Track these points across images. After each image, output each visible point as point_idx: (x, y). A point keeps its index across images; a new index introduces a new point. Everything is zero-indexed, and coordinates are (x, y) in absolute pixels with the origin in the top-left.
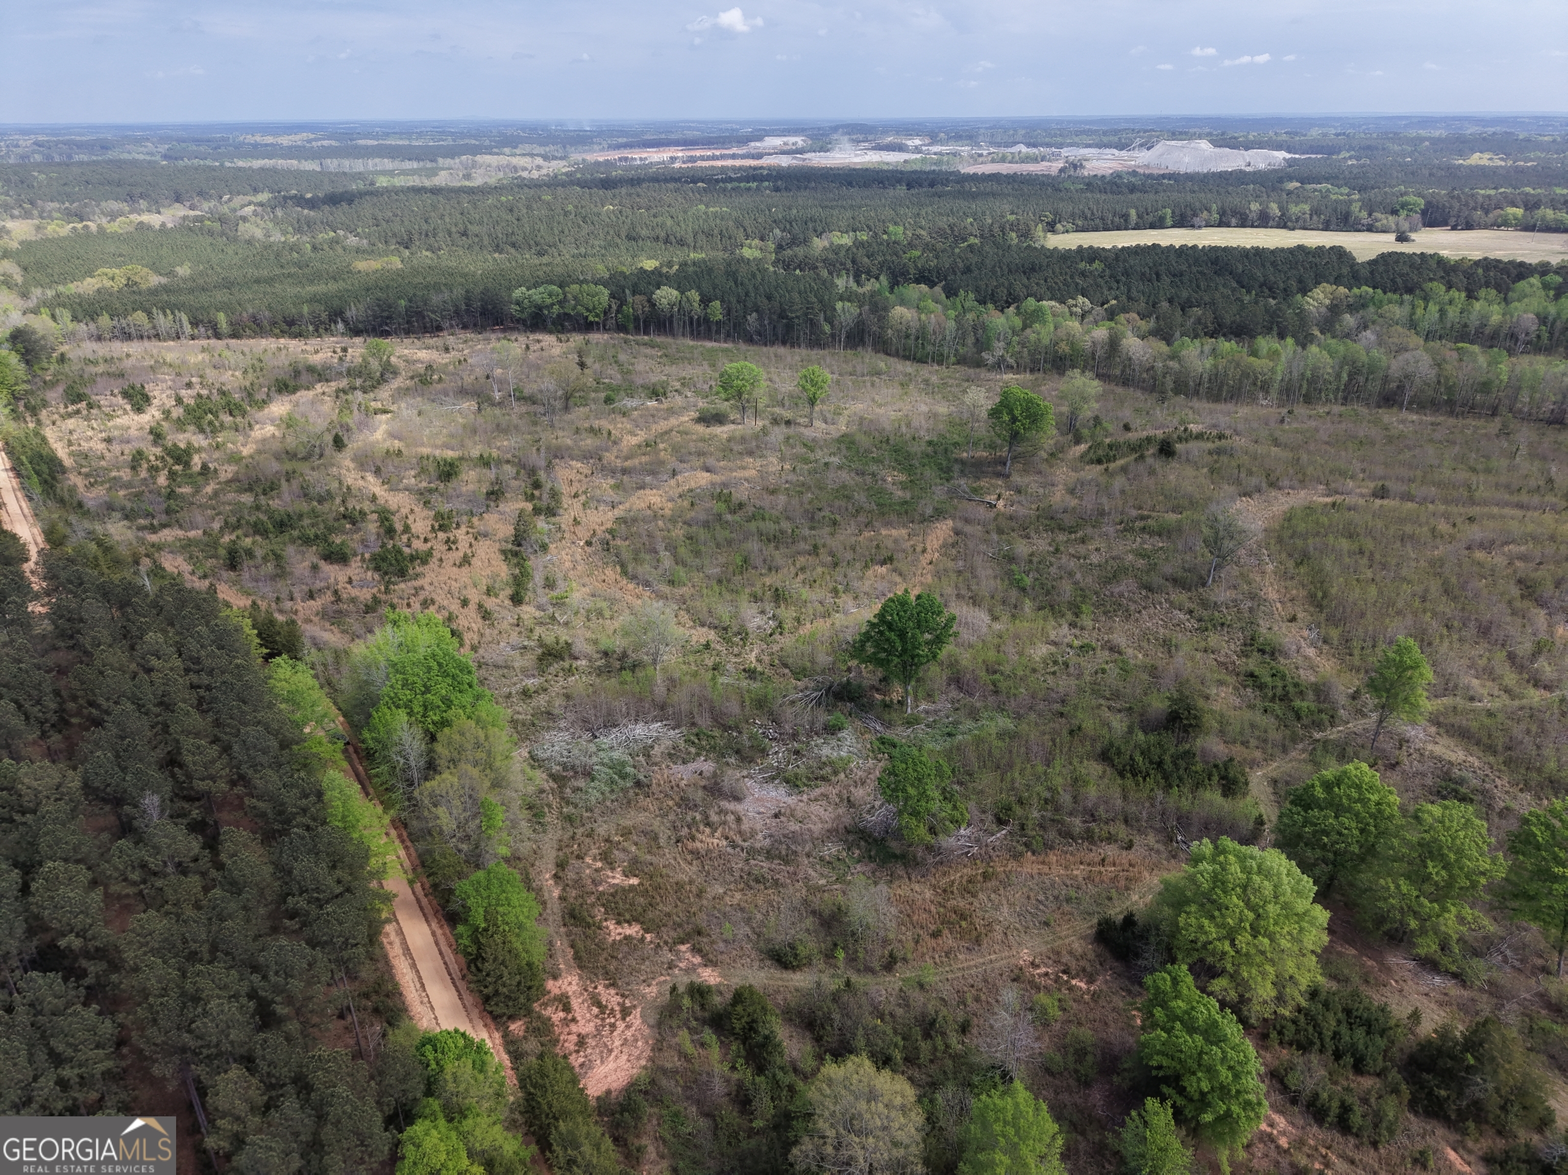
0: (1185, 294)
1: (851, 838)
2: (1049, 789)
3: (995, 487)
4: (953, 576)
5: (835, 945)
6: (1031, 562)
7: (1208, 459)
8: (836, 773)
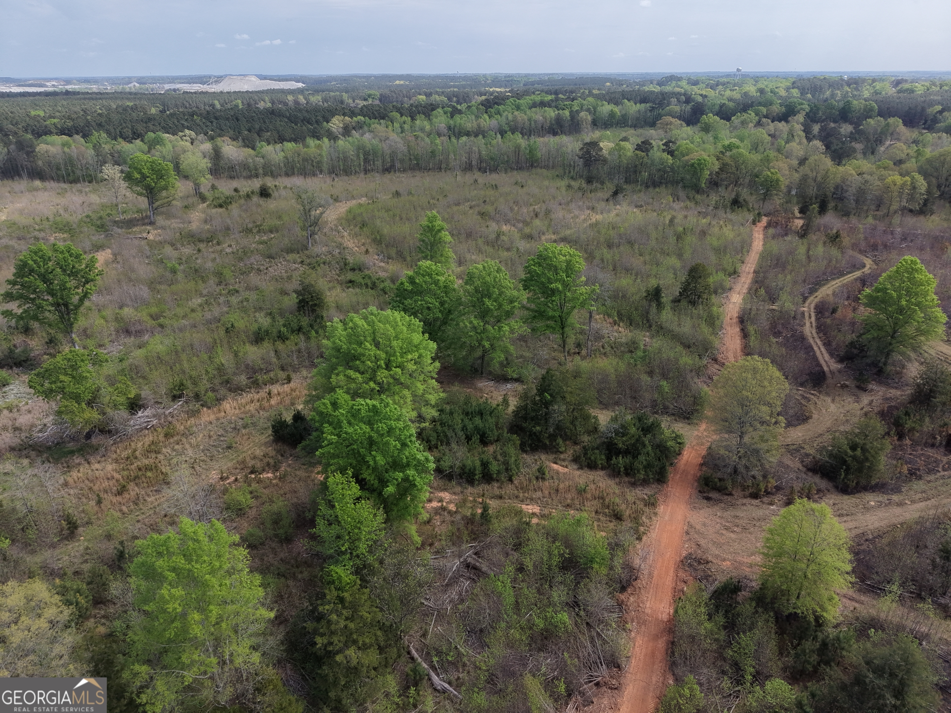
1: (18, 453)
3: (144, 229)
6: (180, 259)
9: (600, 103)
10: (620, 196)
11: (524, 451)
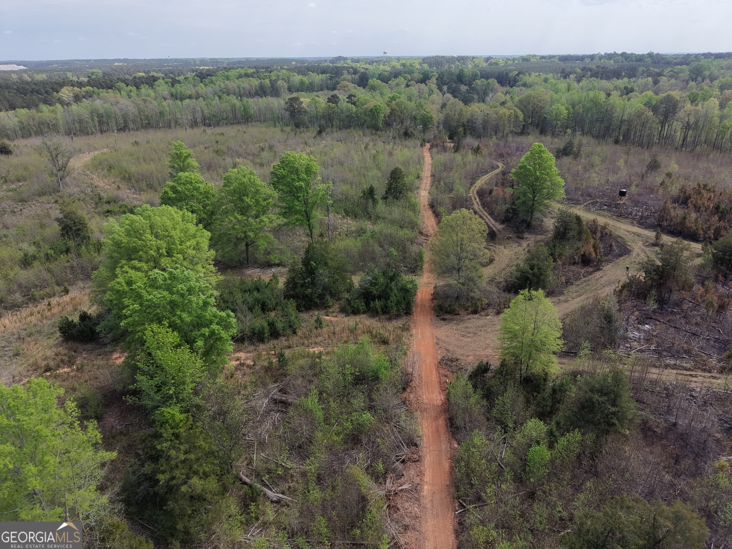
9: (292, 74)
10: (324, 134)
11: (300, 311)
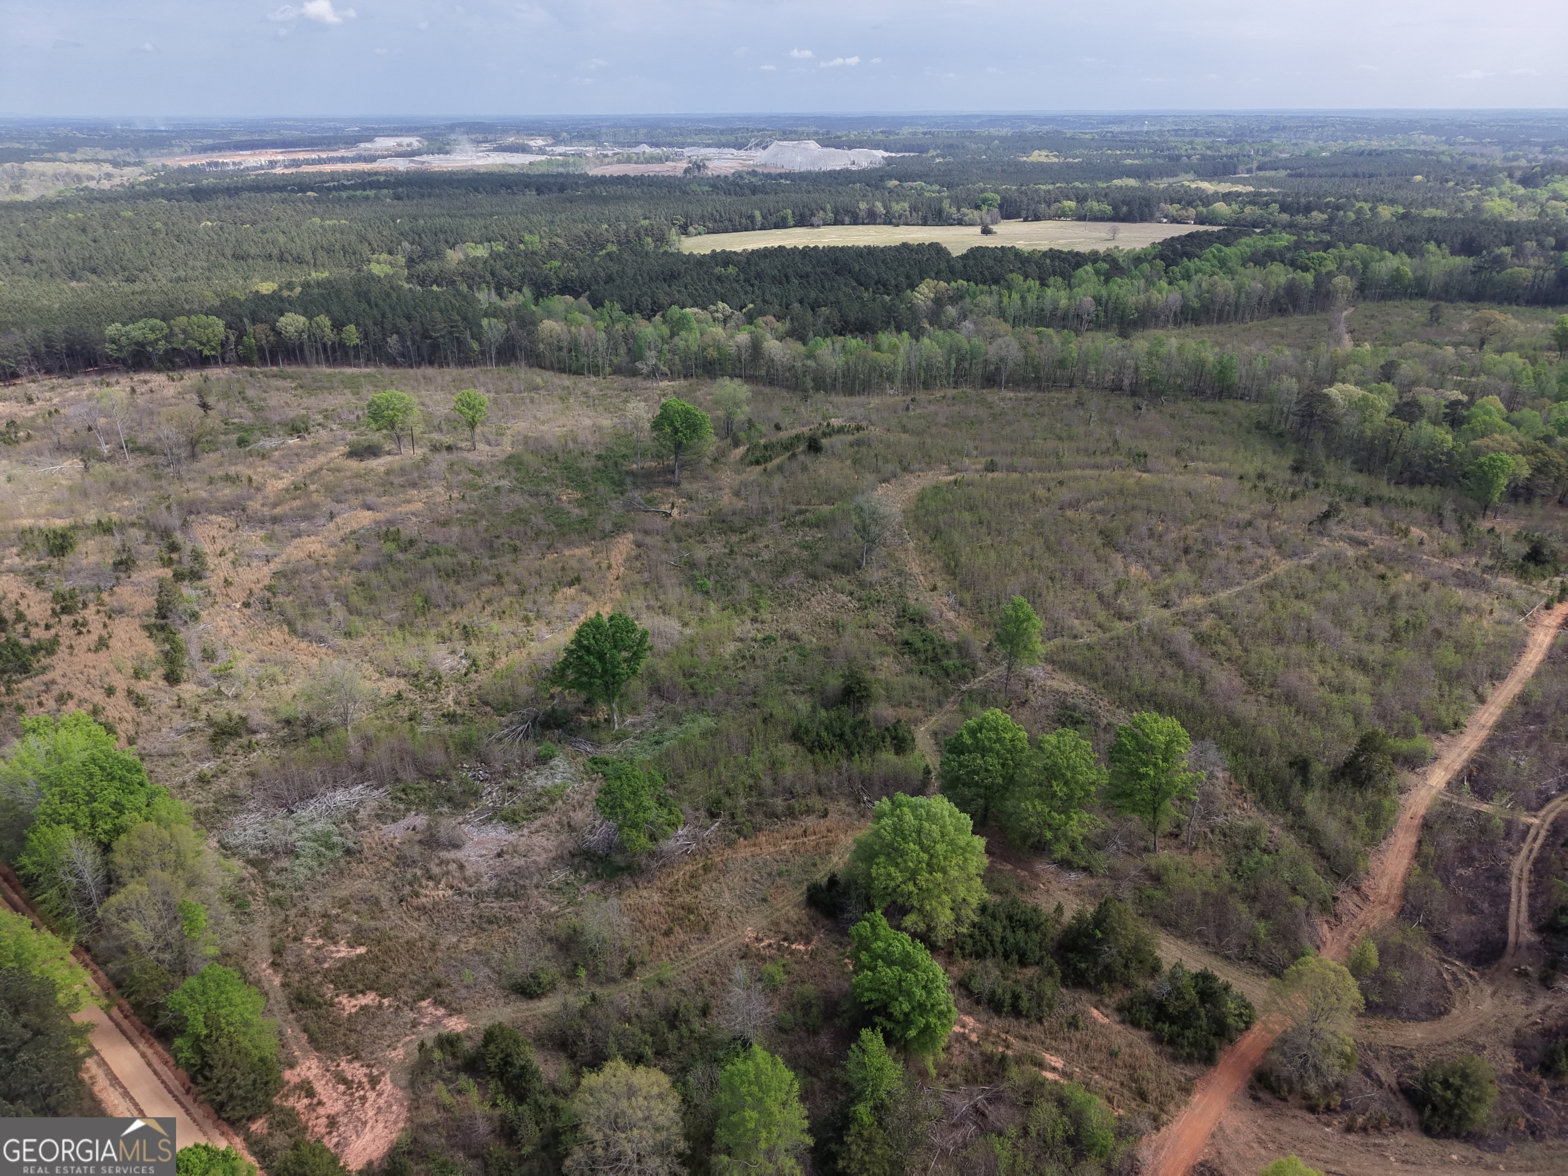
0: (813, 295)
1: (576, 861)
2: (752, 776)
3: (667, 495)
4: (641, 588)
5: (576, 965)
6: (710, 565)
7: (851, 451)
8: (553, 801)
10: (1331, 523)
11: (1064, 985)
